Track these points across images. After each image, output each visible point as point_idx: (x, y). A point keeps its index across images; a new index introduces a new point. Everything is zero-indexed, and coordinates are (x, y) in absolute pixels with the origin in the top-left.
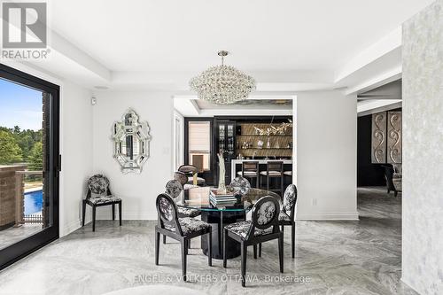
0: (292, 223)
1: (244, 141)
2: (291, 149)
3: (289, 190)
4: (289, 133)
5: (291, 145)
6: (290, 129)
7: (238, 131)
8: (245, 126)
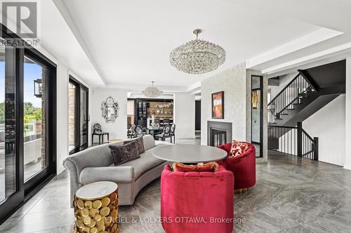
0: (174, 135)
1: (150, 110)
2: (172, 114)
3: (173, 126)
4: (172, 107)
5: (172, 112)
6: (172, 105)
7: (148, 106)
8: (151, 103)
